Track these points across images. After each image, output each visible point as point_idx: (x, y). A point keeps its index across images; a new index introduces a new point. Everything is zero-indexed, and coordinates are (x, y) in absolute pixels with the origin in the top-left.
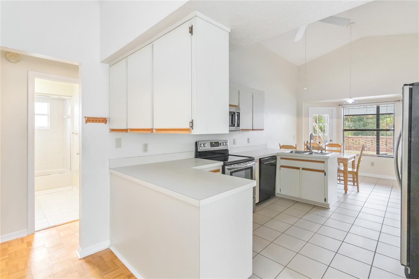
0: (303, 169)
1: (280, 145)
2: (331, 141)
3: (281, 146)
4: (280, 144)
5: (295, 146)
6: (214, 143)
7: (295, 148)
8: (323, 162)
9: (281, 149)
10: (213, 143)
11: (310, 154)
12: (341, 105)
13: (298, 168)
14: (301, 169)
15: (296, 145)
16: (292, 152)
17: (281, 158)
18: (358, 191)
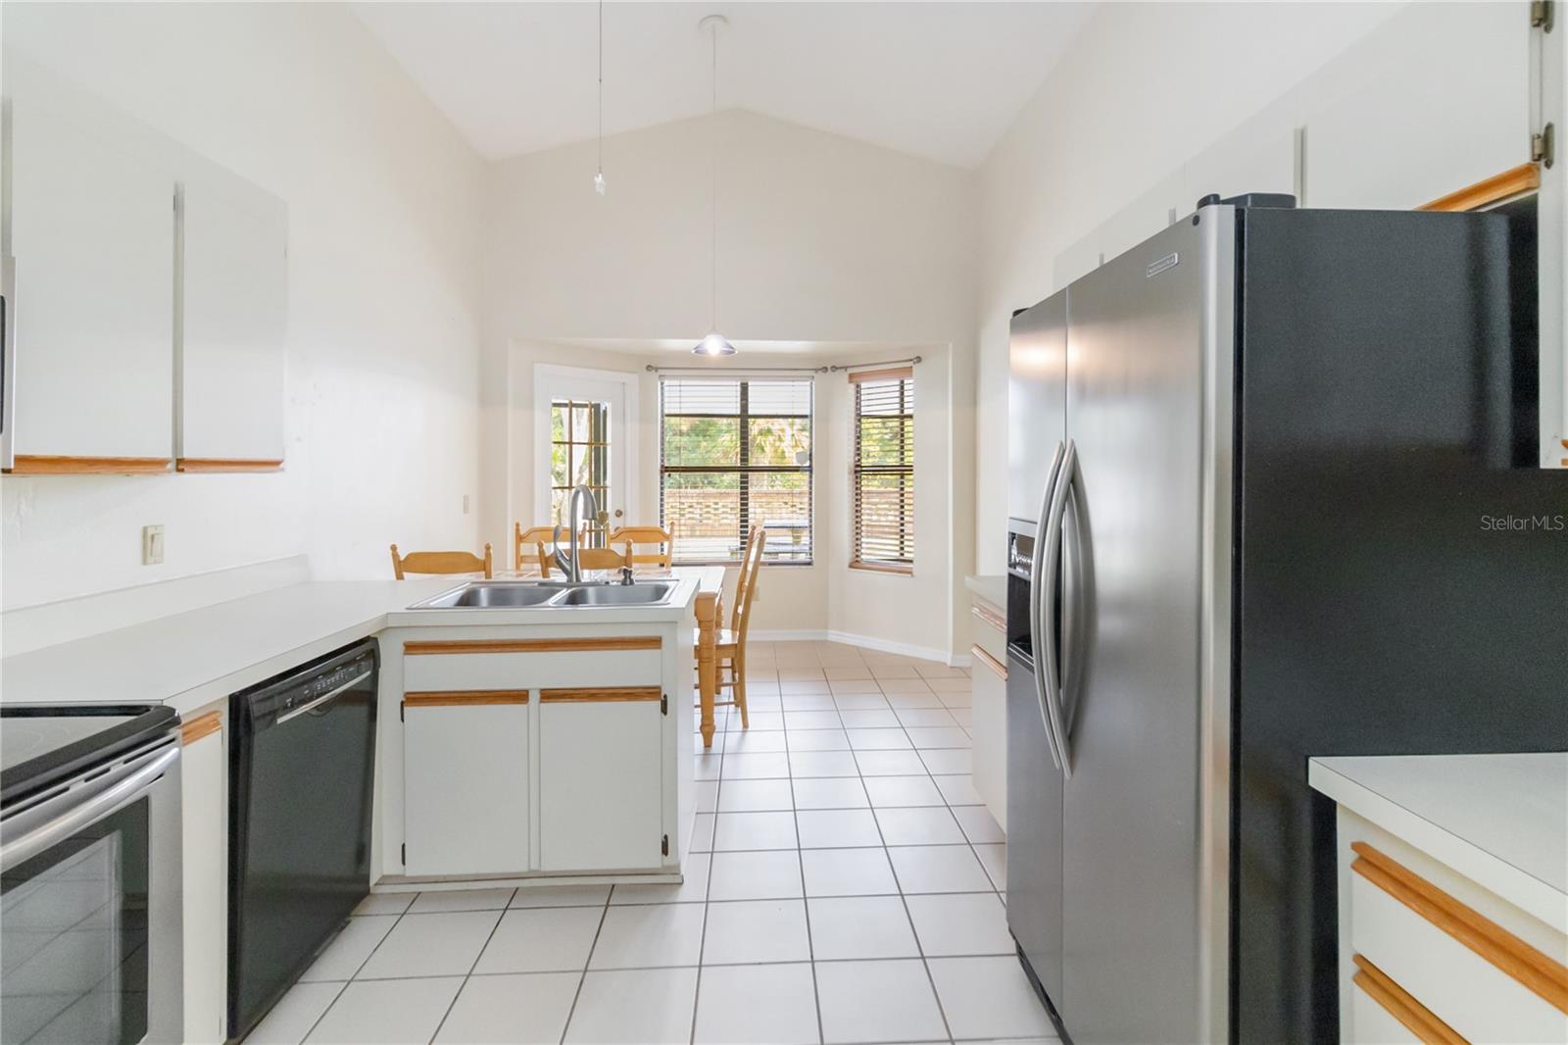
0: (548, 695)
1: (395, 556)
2: (619, 513)
3: (402, 558)
4: (394, 548)
5: (480, 555)
7: (484, 566)
8: (657, 642)
9: (400, 577)
11: (573, 600)
12: (657, 369)
13: (520, 697)
14: (534, 697)
15: (488, 548)
16: (468, 600)
17: (411, 648)
18: (745, 726)
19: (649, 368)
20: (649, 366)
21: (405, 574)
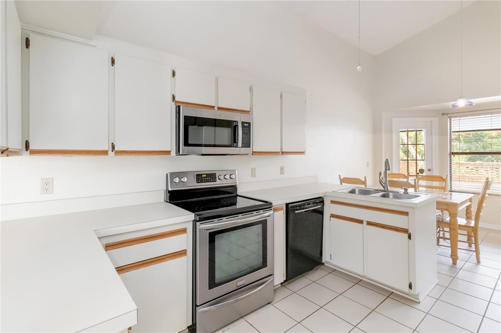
0: (369, 223)
1: (340, 178)
2: (429, 170)
3: (342, 179)
4: (340, 176)
5: (363, 180)
6: (205, 175)
7: (364, 183)
8: (406, 214)
9: (341, 184)
10: (203, 176)
11: (384, 196)
12: (447, 114)
13: (361, 222)
14: (365, 223)
15: (365, 177)
16: (353, 192)
17: (332, 202)
18: (479, 262)
19: (443, 114)
20: (443, 113)
21: (343, 183)
